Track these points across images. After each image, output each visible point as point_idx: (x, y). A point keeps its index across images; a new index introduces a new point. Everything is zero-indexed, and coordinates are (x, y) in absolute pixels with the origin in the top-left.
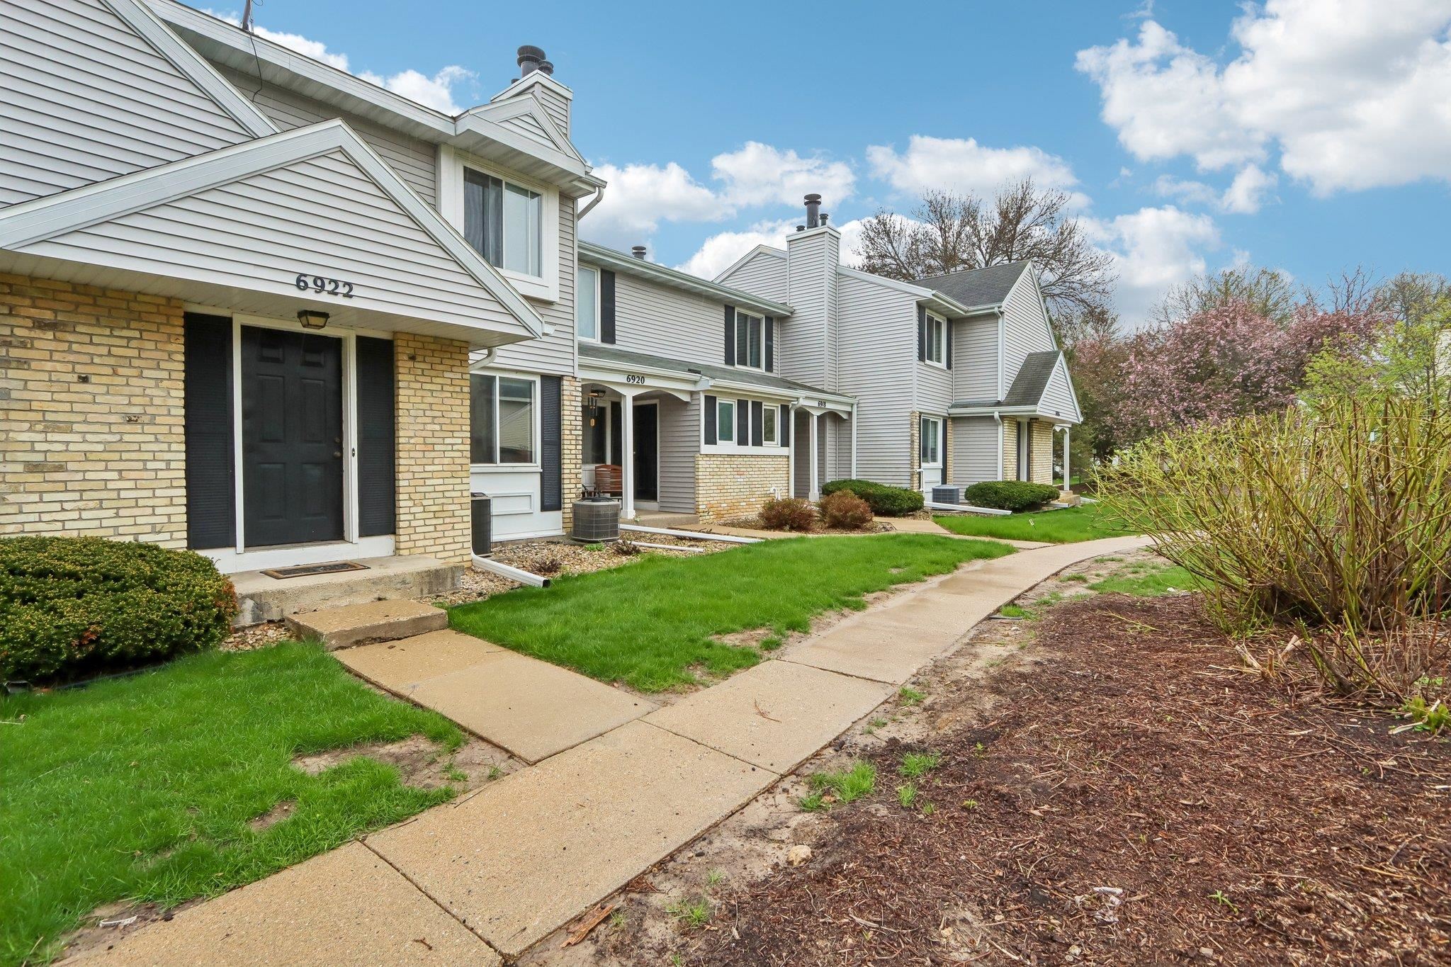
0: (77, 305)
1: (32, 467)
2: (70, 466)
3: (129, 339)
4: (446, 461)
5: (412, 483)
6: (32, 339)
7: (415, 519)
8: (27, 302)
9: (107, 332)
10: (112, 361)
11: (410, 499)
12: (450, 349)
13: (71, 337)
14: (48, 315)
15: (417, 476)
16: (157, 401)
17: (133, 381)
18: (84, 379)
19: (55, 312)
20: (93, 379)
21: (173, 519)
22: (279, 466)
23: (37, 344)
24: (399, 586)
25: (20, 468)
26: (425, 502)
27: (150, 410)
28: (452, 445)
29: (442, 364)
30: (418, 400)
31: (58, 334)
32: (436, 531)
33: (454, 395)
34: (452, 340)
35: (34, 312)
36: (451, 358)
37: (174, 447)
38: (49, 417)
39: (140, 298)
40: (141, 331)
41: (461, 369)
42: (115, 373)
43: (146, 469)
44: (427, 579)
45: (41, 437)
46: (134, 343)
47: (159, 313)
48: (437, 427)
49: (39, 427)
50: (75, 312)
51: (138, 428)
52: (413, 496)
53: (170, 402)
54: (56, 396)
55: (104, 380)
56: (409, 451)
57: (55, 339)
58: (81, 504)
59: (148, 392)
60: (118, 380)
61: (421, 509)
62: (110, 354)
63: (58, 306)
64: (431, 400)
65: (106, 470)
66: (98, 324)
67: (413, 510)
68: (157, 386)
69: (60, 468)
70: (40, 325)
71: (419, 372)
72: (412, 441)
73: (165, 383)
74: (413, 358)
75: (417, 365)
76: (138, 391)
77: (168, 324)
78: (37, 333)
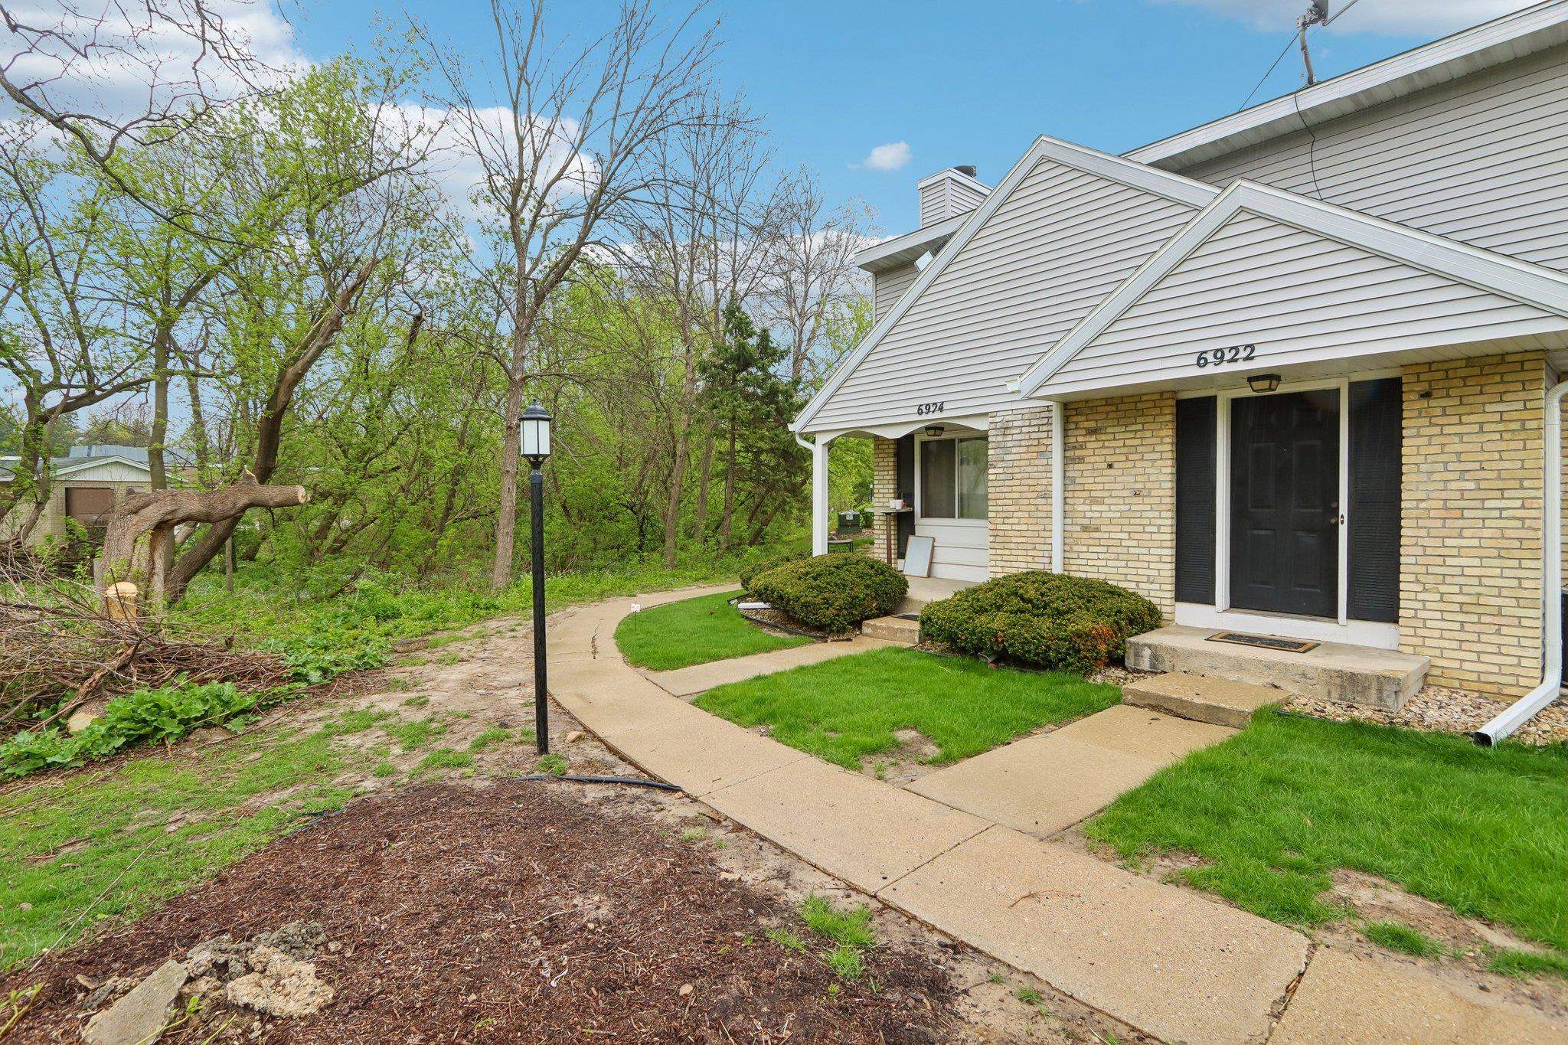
0: (1108, 413)
1: (1085, 528)
2: (1103, 528)
3: (1136, 431)
4: (1487, 533)
5: (1421, 560)
6: (1085, 442)
7: (1424, 609)
8: (1084, 418)
9: (1123, 429)
10: (1125, 450)
11: (1418, 581)
12: (1502, 368)
13: (1103, 437)
14: (1092, 424)
15: (1429, 551)
16: (1153, 478)
17: (1138, 464)
18: (1110, 466)
19: (1096, 421)
20: (1115, 465)
21: (1162, 573)
22: (1268, 532)
23: (1089, 445)
24: (1297, 678)
25: (1078, 528)
26: (1443, 589)
27: (1148, 485)
28: (1501, 509)
29: (1481, 393)
30: (1437, 449)
31: (1098, 437)
32: (1462, 630)
33: (1506, 436)
34: (1503, 355)
35: (1086, 424)
36: (1502, 382)
37: (1164, 514)
38: (1093, 494)
39: (1144, 398)
40: (1143, 424)
41: (1522, 395)
42: (1127, 460)
43: (1144, 532)
44: (1338, 681)
45: (1087, 508)
46: (1139, 434)
47: (1155, 407)
48: (1471, 485)
49: (1088, 502)
50: (1106, 419)
51: (1139, 500)
52: (1422, 578)
53: (1162, 477)
54: (1097, 480)
55: (1121, 465)
56: (1417, 518)
57: (1097, 440)
58: (1107, 555)
59: (1147, 471)
60: (1130, 464)
61: (1437, 597)
62: (1124, 446)
63: (1098, 417)
64: (1459, 448)
65: (1121, 532)
66: (1118, 425)
67: (1421, 596)
68: (1153, 466)
69: (1097, 530)
70: (1091, 432)
71: (1439, 411)
72: (1423, 505)
73: (1159, 463)
74: (1427, 395)
75: (1433, 403)
76: (1141, 471)
77: (1161, 414)
78: (1088, 438)
